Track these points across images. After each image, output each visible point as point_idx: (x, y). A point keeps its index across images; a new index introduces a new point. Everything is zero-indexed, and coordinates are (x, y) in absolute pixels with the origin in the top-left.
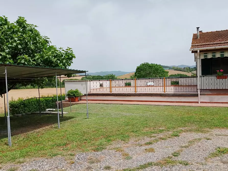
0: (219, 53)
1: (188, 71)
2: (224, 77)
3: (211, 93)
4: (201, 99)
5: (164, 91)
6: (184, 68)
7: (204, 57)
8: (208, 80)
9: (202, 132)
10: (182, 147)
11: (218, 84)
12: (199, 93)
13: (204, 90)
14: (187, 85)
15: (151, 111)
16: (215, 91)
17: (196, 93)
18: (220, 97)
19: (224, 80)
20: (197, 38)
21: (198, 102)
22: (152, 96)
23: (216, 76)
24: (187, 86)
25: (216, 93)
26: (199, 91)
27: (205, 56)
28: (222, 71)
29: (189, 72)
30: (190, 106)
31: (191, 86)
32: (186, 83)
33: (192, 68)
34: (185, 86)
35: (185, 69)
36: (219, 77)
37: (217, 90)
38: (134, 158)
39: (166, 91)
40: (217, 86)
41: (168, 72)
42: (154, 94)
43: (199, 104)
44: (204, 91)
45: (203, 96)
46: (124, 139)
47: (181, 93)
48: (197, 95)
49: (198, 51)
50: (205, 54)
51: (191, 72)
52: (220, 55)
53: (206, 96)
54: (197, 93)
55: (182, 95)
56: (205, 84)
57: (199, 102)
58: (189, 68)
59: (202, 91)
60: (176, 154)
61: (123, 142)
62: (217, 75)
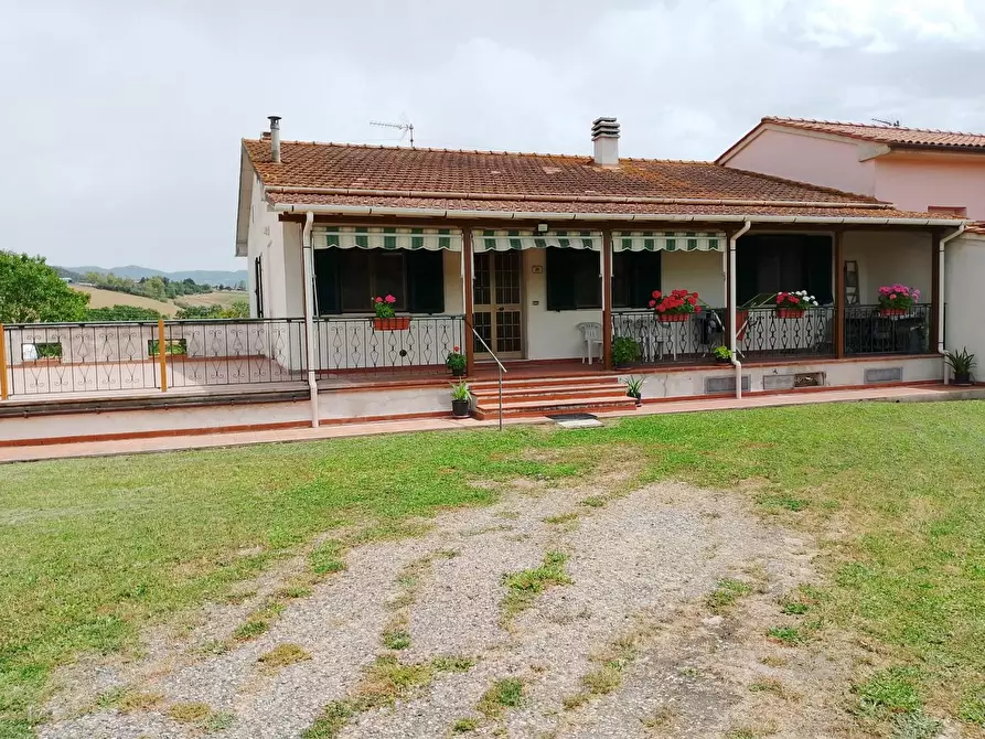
0: (378, 230)
1: (159, 292)
2: (400, 324)
3: (355, 385)
4: (323, 407)
5: (159, 384)
6: (143, 281)
7: (326, 241)
8: (342, 333)
9: (409, 532)
10: (393, 606)
11: (379, 349)
12: (313, 384)
13: (328, 371)
14: (222, 354)
15: (127, 485)
16: (370, 375)
17: (301, 387)
18: (385, 395)
19: (397, 332)
20: (273, 160)
21: (309, 424)
22: (99, 412)
23: (372, 319)
24: (221, 359)
25: (373, 384)
26: (312, 376)
27: (331, 239)
28: (391, 299)
29: (163, 295)
30: (290, 442)
31: (238, 358)
32: (216, 345)
33: (177, 284)
34: (213, 359)
35: (148, 285)
36: (382, 323)
37: (375, 370)
38: (243, 710)
39: (169, 383)
40: (374, 355)
41: (88, 297)
42: (110, 400)
43: (318, 432)
44: (331, 376)
45: (326, 398)
46: (116, 642)
47: (237, 390)
48: (305, 396)
49: (310, 217)
50: (329, 229)
51: (172, 298)
52: (383, 239)
53: (340, 398)
54: (306, 388)
55: (249, 398)
56: (332, 350)
57: (316, 423)
58: (165, 281)
59: (324, 376)
60: (396, 640)
61: (113, 657)
62: (374, 315)
